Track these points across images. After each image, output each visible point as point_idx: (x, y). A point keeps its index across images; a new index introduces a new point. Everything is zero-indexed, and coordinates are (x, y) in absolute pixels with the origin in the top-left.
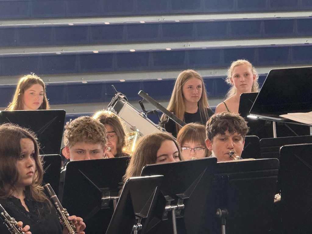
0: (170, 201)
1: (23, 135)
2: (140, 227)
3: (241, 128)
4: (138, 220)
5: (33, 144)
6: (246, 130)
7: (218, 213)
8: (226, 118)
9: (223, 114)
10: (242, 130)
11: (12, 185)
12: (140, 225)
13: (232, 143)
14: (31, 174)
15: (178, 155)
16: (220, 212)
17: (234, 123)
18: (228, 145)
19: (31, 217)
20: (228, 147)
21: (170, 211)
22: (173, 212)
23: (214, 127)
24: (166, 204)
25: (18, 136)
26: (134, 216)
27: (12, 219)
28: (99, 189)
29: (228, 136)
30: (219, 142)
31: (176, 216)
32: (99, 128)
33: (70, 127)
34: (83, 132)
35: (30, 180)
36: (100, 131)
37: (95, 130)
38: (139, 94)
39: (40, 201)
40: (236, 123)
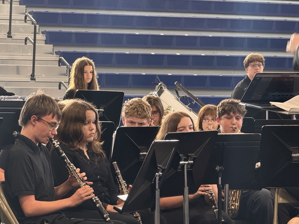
0: (183, 158)
1: (88, 108)
2: (161, 174)
3: (241, 111)
4: (159, 170)
5: (95, 114)
6: (245, 112)
7: (217, 168)
8: (231, 104)
9: (229, 100)
10: (242, 112)
11: (79, 142)
12: (161, 173)
13: (235, 121)
14: (93, 134)
15: (192, 127)
16: (218, 168)
17: (237, 107)
18: (231, 122)
19: (90, 163)
20: (232, 123)
21: (183, 165)
22: (185, 165)
23: (223, 110)
24: (181, 160)
25: (84, 108)
26: (157, 167)
27: (71, 164)
28: (139, 147)
29: (232, 116)
30: (226, 120)
31: (187, 168)
32: (147, 108)
33: (128, 104)
34: (135, 110)
35: (92, 138)
36: (147, 110)
37: (144, 110)
38: (175, 84)
39: (97, 153)
40: (238, 107)
